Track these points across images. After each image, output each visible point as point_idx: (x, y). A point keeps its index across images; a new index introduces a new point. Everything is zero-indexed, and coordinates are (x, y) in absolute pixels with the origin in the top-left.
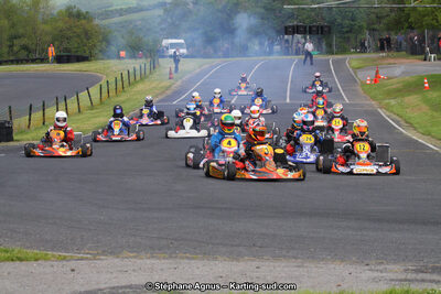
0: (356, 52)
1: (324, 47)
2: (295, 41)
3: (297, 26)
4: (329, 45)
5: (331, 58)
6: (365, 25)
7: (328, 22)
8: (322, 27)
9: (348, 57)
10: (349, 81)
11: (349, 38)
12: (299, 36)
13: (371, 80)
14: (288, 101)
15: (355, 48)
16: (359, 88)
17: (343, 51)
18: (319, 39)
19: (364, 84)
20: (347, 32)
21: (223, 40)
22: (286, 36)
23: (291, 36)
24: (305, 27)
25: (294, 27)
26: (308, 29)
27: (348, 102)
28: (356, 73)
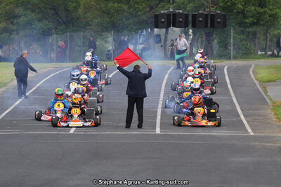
0: (265, 56)
1: (215, 43)
2: (170, 37)
3: (175, 15)
4: (224, 45)
5: (226, 65)
7: (223, 9)
8: (213, 17)
9: (252, 63)
10: (254, 101)
11: (254, 34)
12: (177, 30)
14: (158, 131)
15: (264, 50)
16: (270, 113)
17: (246, 54)
18: (208, 35)
19: (277, 106)
20: (252, 24)
21: (56, 34)
22: (156, 30)
23: (164, 30)
24: (187, 16)
25: (168, 15)
26: (190, 19)
27: (252, 134)
28: (264, 88)
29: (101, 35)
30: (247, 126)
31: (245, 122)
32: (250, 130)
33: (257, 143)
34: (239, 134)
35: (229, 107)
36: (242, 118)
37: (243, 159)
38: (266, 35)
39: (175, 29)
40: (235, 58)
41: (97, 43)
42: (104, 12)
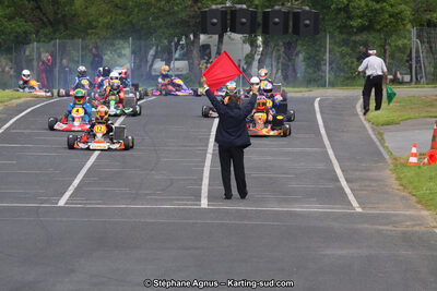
1: (300, 60)
3: (234, 13)
4: (315, 63)
5: (318, 95)
6: (407, 11)
7: (314, 3)
8: (297, 16)
10: (363, 156)
12: (238, 37)
13: (420, 155)
14: (204, 203)
16: (389, 176)
17: (352, 78)
18: (289, 46)
19: (400, 165)
20: (362, 29)
21: (39, 42)
22: (202, 37)
23: (216, 37)
24: (254, 14)
25: (223, 13)
26: (260, 19)
27: (359, 210)
28: (380, 136)
29: (113, 45)
30: (351, 197)
31: (348, 190)
32: (355, 203)
33: (366, 226)
34: (338, 210)
35: (321, 166)
36: (344, 183)
37: (344, 252)
38: (383, 47)
39: (234, 35)
40: (333, 85)
41: (105, 57)
42: (116, 6)
